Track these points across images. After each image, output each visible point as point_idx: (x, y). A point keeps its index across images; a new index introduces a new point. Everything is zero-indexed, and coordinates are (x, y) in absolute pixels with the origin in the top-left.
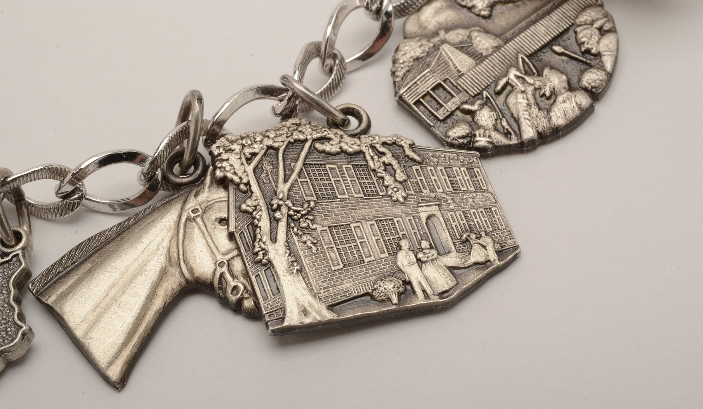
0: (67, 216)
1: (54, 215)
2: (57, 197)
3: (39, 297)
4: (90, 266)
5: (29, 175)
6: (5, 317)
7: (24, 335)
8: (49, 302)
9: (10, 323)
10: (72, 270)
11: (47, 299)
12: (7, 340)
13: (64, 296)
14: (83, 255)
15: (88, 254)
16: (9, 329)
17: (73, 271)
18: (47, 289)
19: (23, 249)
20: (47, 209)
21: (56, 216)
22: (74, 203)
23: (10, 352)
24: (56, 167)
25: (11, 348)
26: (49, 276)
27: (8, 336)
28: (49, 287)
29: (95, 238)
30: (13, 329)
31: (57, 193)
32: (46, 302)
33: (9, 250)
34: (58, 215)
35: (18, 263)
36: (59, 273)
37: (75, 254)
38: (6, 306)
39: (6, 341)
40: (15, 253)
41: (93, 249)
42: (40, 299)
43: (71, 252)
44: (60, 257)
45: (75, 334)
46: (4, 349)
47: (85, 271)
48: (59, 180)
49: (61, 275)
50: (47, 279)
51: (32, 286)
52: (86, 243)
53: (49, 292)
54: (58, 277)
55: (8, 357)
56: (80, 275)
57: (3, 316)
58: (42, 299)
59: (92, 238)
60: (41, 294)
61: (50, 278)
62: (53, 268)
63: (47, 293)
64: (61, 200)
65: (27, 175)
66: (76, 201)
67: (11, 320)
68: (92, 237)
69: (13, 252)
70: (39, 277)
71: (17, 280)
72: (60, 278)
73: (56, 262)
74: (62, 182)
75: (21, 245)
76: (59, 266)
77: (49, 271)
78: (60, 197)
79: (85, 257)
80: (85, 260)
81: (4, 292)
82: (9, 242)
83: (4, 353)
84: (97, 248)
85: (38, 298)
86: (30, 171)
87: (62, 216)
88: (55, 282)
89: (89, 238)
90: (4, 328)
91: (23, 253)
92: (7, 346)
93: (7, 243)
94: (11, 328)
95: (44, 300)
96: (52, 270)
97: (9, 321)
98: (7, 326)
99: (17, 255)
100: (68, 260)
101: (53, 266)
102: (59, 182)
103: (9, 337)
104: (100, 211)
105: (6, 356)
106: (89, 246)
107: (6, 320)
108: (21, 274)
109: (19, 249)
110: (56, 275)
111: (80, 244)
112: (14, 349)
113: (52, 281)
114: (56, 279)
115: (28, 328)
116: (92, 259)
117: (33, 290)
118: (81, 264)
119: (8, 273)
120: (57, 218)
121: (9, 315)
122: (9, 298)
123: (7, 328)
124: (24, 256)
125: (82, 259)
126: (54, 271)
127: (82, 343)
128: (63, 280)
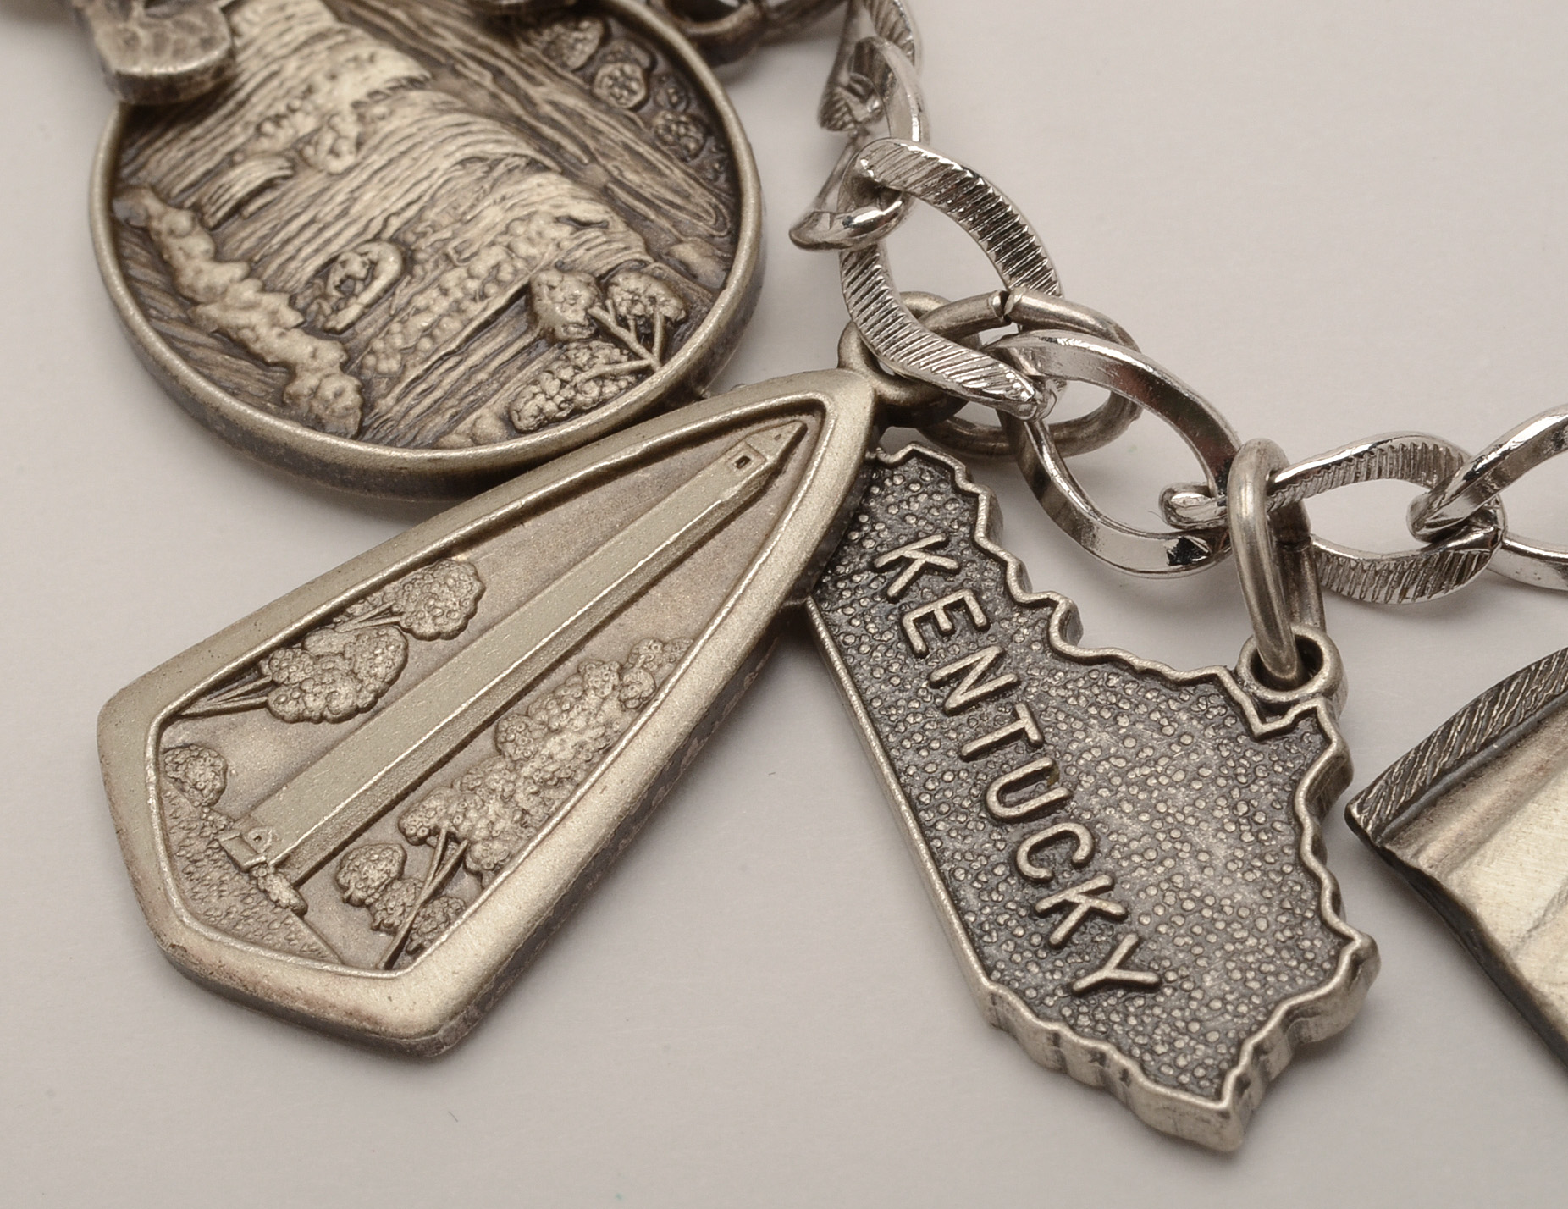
0: (1440, 594)
1: (1398, 590)
2: (1414, 534)
3: (1388, 847)
4: (1545, 756)
5: (1344, 464)
6: (1289, 906)
7: (1356, 962)
8: (1423, 863)
9: (1306, 925)
10: (1484, 765)
11: (1416, 855)
12: (1304, 976)
13: (1470, 848)
14: (1515, 720)
15: (1531, 719)
16: (1307, 944)
17: (1489, 771)
18: (1409, 823)
19: (1328, 693)
20: (1377, 573)
21: (1403, 594)
22: (1470, 557)
23: (1314, 1014)
24: (1424, 444)
25: (1321, 1004)
26: (1411, 783)
27: (1303, 967)
28: (1416, 817)
29: (1548, 669)
30: (1318, 943)
31: (1417, 524)
32: (1413, 863)
33: (1283, 697)
34: (1411, 593)
35: (1318, 738)
36: (1444, 772)
37: (1489, 717)
38: (1288, 869)
39: (1300, 981)
40: (1306, 706)
41: (1544, 704)
42: (1390, 852)
43: (1473, 707)
44: (1438, 723)
45: (1515, 967)
46: (1300, 1005)
47: (1528, 771)
48: (1426, 485)
49: (1448, 779)
50: (1409, 792)
51: (1360, 811)
52: (1520, 685)
53: (1420, 834)
54: (1439, 787)
55: (1304, 1031)
56: (1515, 781)
57: (1282, 901)
58: (1399, 853)
59: (1537, 669)
60: (1392, 837)
61: (1415, 786)
62: (1423, 757)
63: (1411, 836)
64: (1425, 545)
65: (1338, 463)
66: (1476, 551)
67: (1309, 915)
68: (1538, 664)
69: (1296, 702)
70: (1382, 782)
71: (1316, 791)
72: (1448, 790)
73: (1430, 739)
74: (1439, 490)
75: (1319, 682)
76: (1442, 753)
77: (1410, 765)
78: (1425, 538)
79: (1521, 727)
80: (1524, 736)
81: (1278, 826)
82: (1282, 671)
83: (1297, 1016)
84: (1557, 700)
85: (1384, 849)
86: (1347, 453)
87: (1423, 594)
88: (1433, 803)
89: (1529, 668)
90: (1290, 938)
91: (1327, 705)
92: (1310, 996)
93: (1277, 674)
94: (1312, 941)
95: (1406, 854)
96: (1421, 762)
97: (1305, 919)
98: (1300, 932)
99: (1312, 712)
100: (1466, 732)
101: (1421, 750)
102: (1428, 490)
103: (1310, 967)
104: (1536, 583)
105: (1300, 1026)
106: (1533, 692)
107: (1294, 914)
108: (1327, 772)
109: (1313, 696)
110: (1435, 781)
111: (1500, 686)
112: (1328, 1006)
113: (1423, 800)
114: (1434, 791)
115: (1367, 943)
116: (1545, 734)
117: (1366, 824)
118: (1510, 747)
119: (1286, 769)
120: (1405, 601)
121: (1301, 900)
122: (1297, 845)
123: (1299, 939)
124: (1332, 717)
125: (1511, 734)
126: (1426, 767)
127: (1537, 995)
128: (1461, 795)
